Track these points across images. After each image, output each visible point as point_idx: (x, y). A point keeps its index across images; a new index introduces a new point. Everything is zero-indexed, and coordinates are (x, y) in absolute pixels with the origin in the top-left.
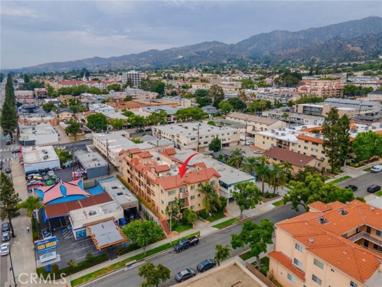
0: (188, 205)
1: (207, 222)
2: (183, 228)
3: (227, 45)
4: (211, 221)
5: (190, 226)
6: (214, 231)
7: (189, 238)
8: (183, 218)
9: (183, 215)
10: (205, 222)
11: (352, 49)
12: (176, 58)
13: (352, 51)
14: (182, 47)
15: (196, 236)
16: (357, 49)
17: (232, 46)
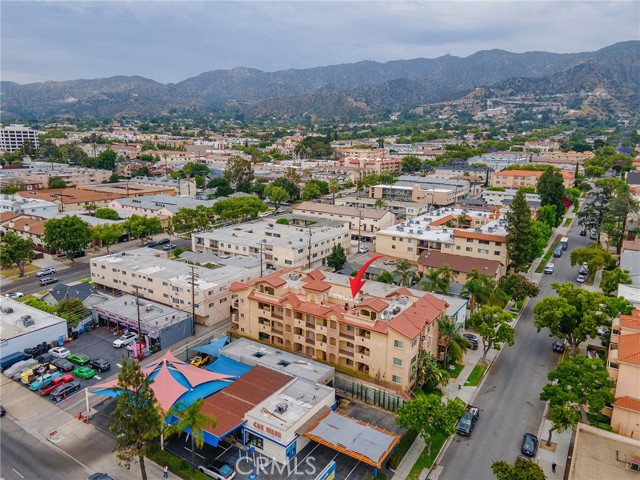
3: (162, 85)
11: (355, 104)
12: (61, 101)
14: (71, 82)
16: (362, 105)
17: (171, 88)
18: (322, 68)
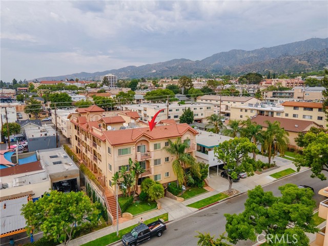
0: (149, 172)
1: (179, 199)
2: (141, 209)
3: (193, 61)
4: (185, 198)
5: (154, 204)
6: (190, 212)
7: (149, 223)
8: (143, 192)
9: (142, 188)
10: (176, 199)
11: (299, 62)
12: (150, 72)
13: (300, 64)
15: (162, 220)
16: (304, 62)
17: (197, 62)
18: (282, 45)
